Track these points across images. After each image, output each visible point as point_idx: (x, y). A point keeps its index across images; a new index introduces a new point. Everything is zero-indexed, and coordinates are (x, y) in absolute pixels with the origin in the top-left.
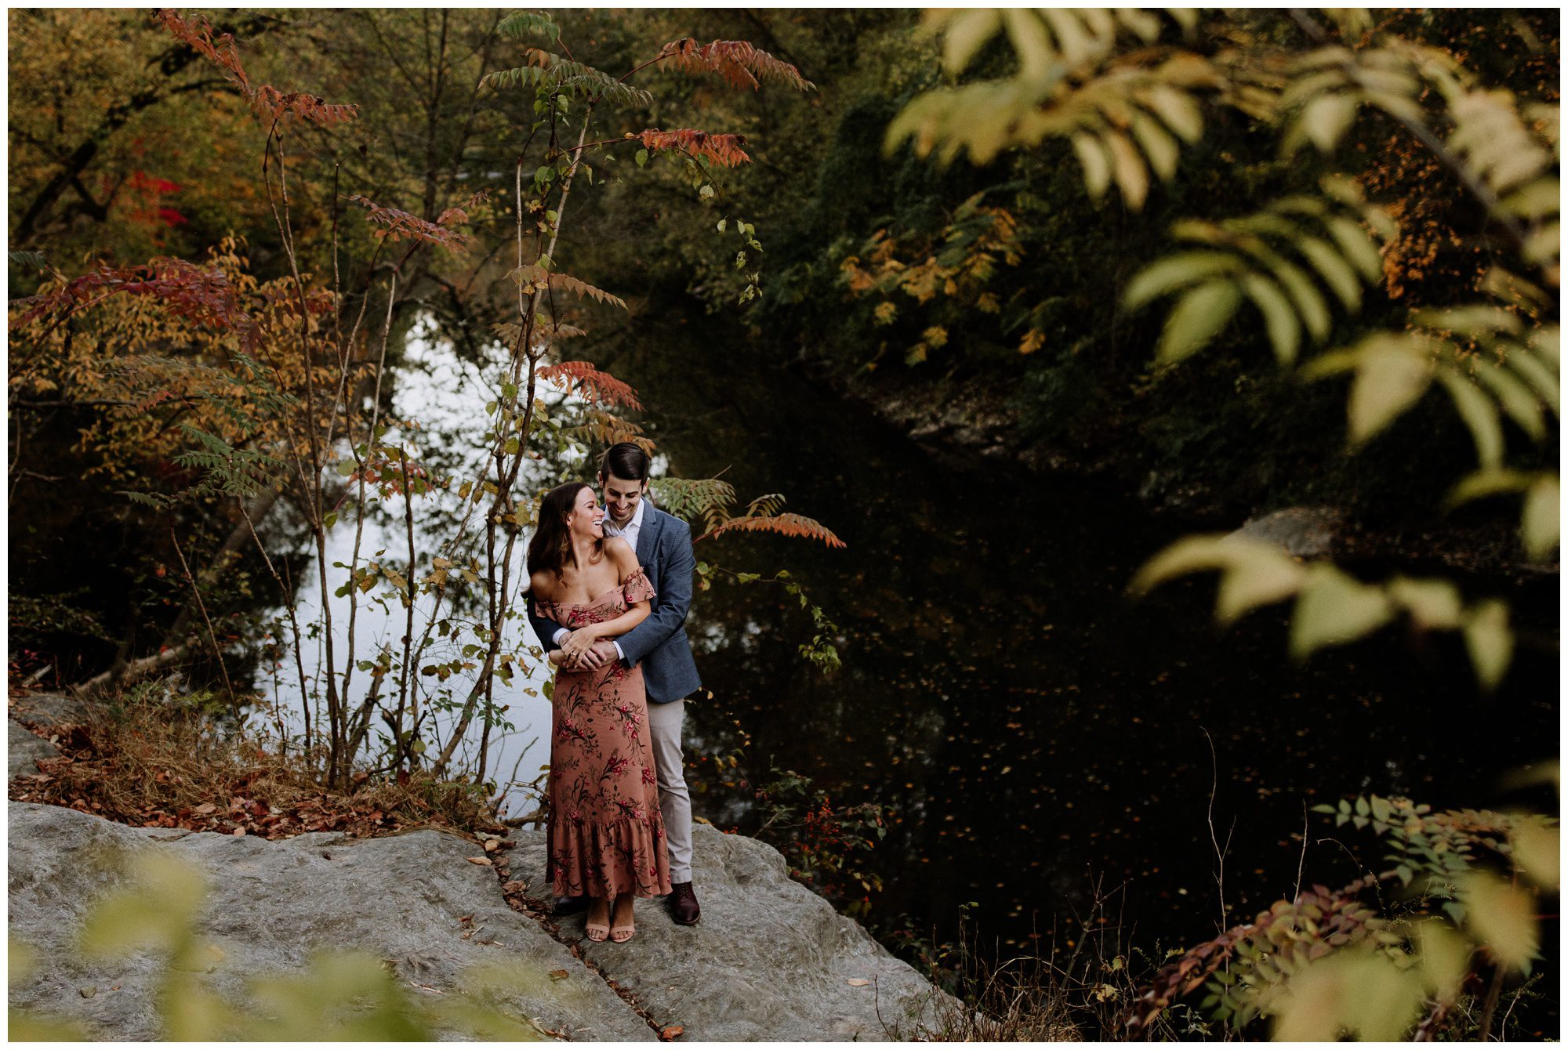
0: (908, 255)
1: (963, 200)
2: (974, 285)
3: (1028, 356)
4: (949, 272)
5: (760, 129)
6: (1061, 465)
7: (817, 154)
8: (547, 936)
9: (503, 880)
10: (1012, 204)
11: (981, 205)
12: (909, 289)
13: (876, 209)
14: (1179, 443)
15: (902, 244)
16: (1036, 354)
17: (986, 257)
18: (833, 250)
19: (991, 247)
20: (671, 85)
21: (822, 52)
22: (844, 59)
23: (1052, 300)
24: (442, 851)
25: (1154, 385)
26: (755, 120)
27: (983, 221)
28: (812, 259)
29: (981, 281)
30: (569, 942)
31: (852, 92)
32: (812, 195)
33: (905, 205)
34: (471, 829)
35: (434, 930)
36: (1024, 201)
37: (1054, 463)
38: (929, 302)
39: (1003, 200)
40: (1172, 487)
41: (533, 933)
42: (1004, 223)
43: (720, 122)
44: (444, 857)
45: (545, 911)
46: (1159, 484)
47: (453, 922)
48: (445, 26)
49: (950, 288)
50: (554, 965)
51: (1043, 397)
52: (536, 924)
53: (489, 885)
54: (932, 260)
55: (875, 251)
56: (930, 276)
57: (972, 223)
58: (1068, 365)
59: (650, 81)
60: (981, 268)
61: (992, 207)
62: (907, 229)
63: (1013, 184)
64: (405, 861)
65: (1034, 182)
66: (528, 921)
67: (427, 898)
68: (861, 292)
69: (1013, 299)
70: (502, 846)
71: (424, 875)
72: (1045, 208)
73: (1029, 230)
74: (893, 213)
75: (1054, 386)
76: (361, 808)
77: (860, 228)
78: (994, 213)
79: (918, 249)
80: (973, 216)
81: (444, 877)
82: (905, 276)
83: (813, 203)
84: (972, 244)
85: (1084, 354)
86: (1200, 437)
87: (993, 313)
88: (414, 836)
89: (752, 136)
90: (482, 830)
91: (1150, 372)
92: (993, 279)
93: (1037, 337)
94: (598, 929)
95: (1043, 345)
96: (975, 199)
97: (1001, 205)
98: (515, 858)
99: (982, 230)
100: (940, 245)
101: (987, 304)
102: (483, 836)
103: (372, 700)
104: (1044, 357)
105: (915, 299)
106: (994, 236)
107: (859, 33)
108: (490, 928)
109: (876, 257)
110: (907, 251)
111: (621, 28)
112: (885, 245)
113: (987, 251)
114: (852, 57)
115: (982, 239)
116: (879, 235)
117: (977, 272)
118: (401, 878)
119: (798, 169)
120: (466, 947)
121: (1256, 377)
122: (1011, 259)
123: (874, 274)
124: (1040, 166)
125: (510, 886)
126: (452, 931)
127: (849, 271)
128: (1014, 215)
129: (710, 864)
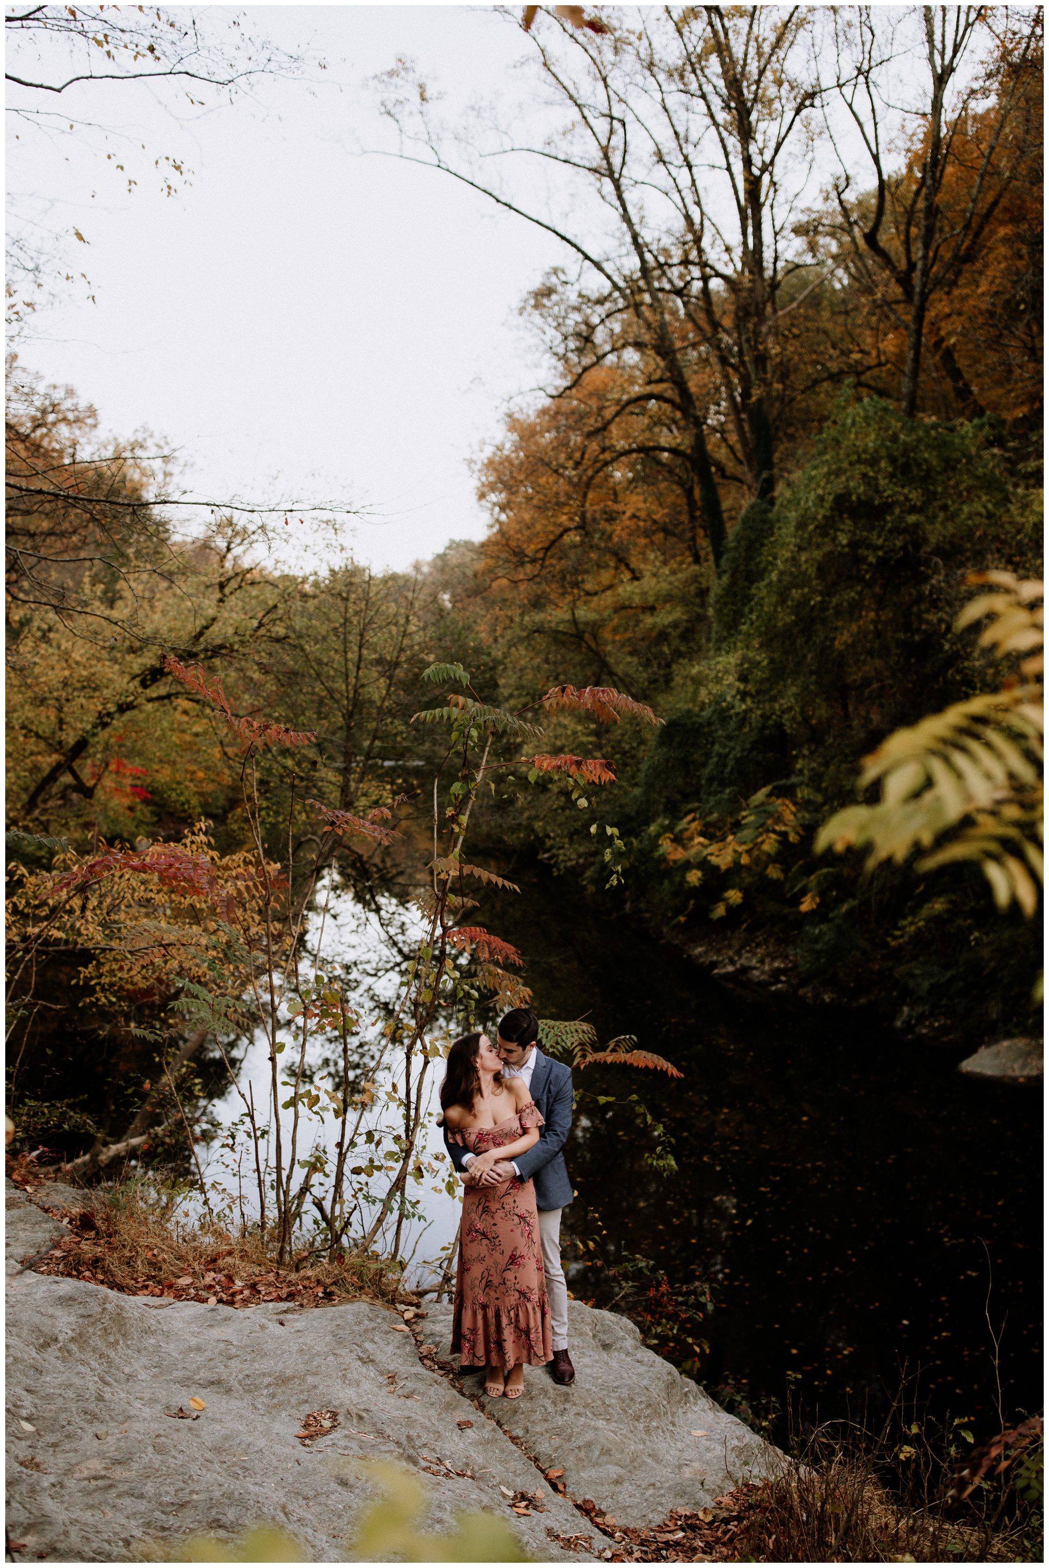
0: (712, 833)
1: (756, 790)
2: (764, 858)
3: (806, 913)
4: (744, 847)
5: (597, 734)
6: (832, 1000)
7: (640, 754)
8: (454, 1392)
9: (419, 1344)
10: (794, 795)
11: (769, 795)
12: (713, 860)
13: (687, 797)
14: (926, 985)
15: (707, 825)
16: (812, 912)
17: (773, 836)
18: (653, 829)
19: (777, 828)
20: (529, 698)
21: (645, 675)
22: (662, 680)
23: (825, 870)
24: (371, 1320)
25: (906, 939)
26: (593, 726)
27: (770, 808)
28: (637, 836)
29: (769, 855)
30: (472, 1397)
31: (668, 707)
32: (636, 785)
33: (709, 794)
34: (393, 1302)
35: (366, 1385)
36: (803, 793)
37: (827, 998)
38: (728, 870)
39: (786, 792)
40: (921, 1019)
41: (443, 1390)
42: (787, 809)
43: (565, 727)
44: (373, 1325)
45: (452, 1370)
46: (910, 1017)
47: (380, 1379)
48: (360, 656)
49: (745, 860)
50: (460, 1416)
51: (818, 947)
52: (445, 1381)
53: (408, 1348)
54: (730, 838)
55: (686, 829)
56: (730, 850)
57: (761, 809)
58: (838, 921)
59: (511, 696)
60: (769, 845)
61: (778, 797)
62: (711, 813)
63: (794, 779)
64: (343, 1328)
65: (810, 778)
66: (440, 1379)
67: (360, 1359)
68: (675, 862)
69: (794, 869)
70: (417, 1316)
71: (358, 1340)
72: (819, 798)
73: (807, 816)
74: (700, 800)
75: (826, 938)
76: (306, 1283)
77: (674, 811)
78: (779, 801)
79: (720, 829)
80: (763, 804)
81: (372, 1341)
82: (710, 850)
83: (637, 791)
84: (762, 825)
85: (850, 912)
86: (943, 980)
87: (778, 880)
88: (348, 1307)
89: (591, 739)
90: (402, 1302)
91: (902, 928)
92: (779, 853)
93: (813, 899)
94: (496, 1388)
95: (819, 905)
96: (765, 791)
97: (785, 796)
98: (426, 1326)
99: (770, 815)
100: (737, 826)
101: (774, 872)
102: (402, 1307)
103: (305, 1189)
104: (819, 915)
105: (717, 868)
106: (779, 819)
107: (673, 661)
108: (410, 1385)
109: (687, 834)
110: (711, 830)
111: (489, 654)
112: (694, 825)
113: (774, 831)
114: (668, 679)
115: (769, 822)
116: (689, 818)
117: (766, 847)
118: (340, 1341)
119: (626, 765)
120: (392, 1400)
121: (987, 934)
122: (793, 838)
123: (685, 848)
124: (814, 765)
125: (424, 1349)
126: (380, 1386)
127: (666, 845)
128: (795, 804)
129: (581, 1334)
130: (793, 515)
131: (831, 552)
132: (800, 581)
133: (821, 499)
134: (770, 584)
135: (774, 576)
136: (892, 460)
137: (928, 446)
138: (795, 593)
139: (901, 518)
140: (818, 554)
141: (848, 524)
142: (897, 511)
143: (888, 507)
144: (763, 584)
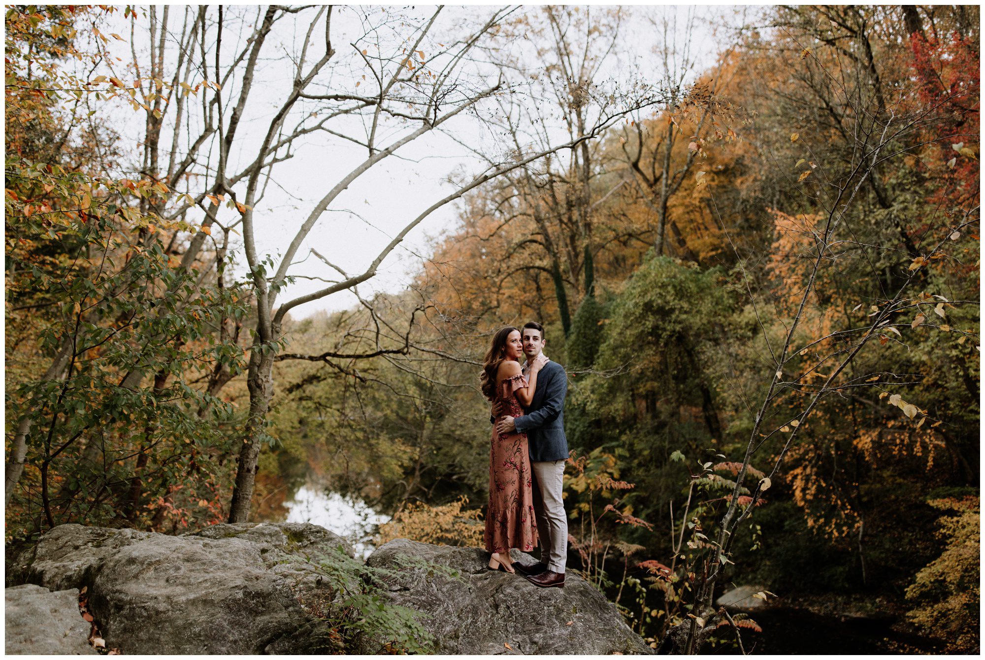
1: (592, 450)
4: (591, 480)
10: (614, 452)
11: (601, 452)
12: (574, 487)
19: (608, 470)
27: (602, 459)
38: (582, 493)
39: (611, 450)
42: (610, 460)
49: (591, 487)
54: (583, 475)
56: (583, 482)
57: (597, 459)
61: (606, 453)
63: (614, 444)
73: (622, 463)
78: (607, 455)
80: (598, 457)
96: (599, 449)
97: (610, 452)
99: (602, 463)
105: (576, 492)
106: (607, 466)
115: (603, 467)
128: (615, 457)
130: (622, 311)
131: (643, 331)
132: (623, 345)
133: (636, 304)
134: (609, 345)
135: (612, 341)
136: (674, 287)
137: (691, 281)
138: (622, 350)
139: (678, 316)
140: (635, 332)
141: (651, 318)
142: (677, 312)
143: (672, 310)
144: (605, 344)
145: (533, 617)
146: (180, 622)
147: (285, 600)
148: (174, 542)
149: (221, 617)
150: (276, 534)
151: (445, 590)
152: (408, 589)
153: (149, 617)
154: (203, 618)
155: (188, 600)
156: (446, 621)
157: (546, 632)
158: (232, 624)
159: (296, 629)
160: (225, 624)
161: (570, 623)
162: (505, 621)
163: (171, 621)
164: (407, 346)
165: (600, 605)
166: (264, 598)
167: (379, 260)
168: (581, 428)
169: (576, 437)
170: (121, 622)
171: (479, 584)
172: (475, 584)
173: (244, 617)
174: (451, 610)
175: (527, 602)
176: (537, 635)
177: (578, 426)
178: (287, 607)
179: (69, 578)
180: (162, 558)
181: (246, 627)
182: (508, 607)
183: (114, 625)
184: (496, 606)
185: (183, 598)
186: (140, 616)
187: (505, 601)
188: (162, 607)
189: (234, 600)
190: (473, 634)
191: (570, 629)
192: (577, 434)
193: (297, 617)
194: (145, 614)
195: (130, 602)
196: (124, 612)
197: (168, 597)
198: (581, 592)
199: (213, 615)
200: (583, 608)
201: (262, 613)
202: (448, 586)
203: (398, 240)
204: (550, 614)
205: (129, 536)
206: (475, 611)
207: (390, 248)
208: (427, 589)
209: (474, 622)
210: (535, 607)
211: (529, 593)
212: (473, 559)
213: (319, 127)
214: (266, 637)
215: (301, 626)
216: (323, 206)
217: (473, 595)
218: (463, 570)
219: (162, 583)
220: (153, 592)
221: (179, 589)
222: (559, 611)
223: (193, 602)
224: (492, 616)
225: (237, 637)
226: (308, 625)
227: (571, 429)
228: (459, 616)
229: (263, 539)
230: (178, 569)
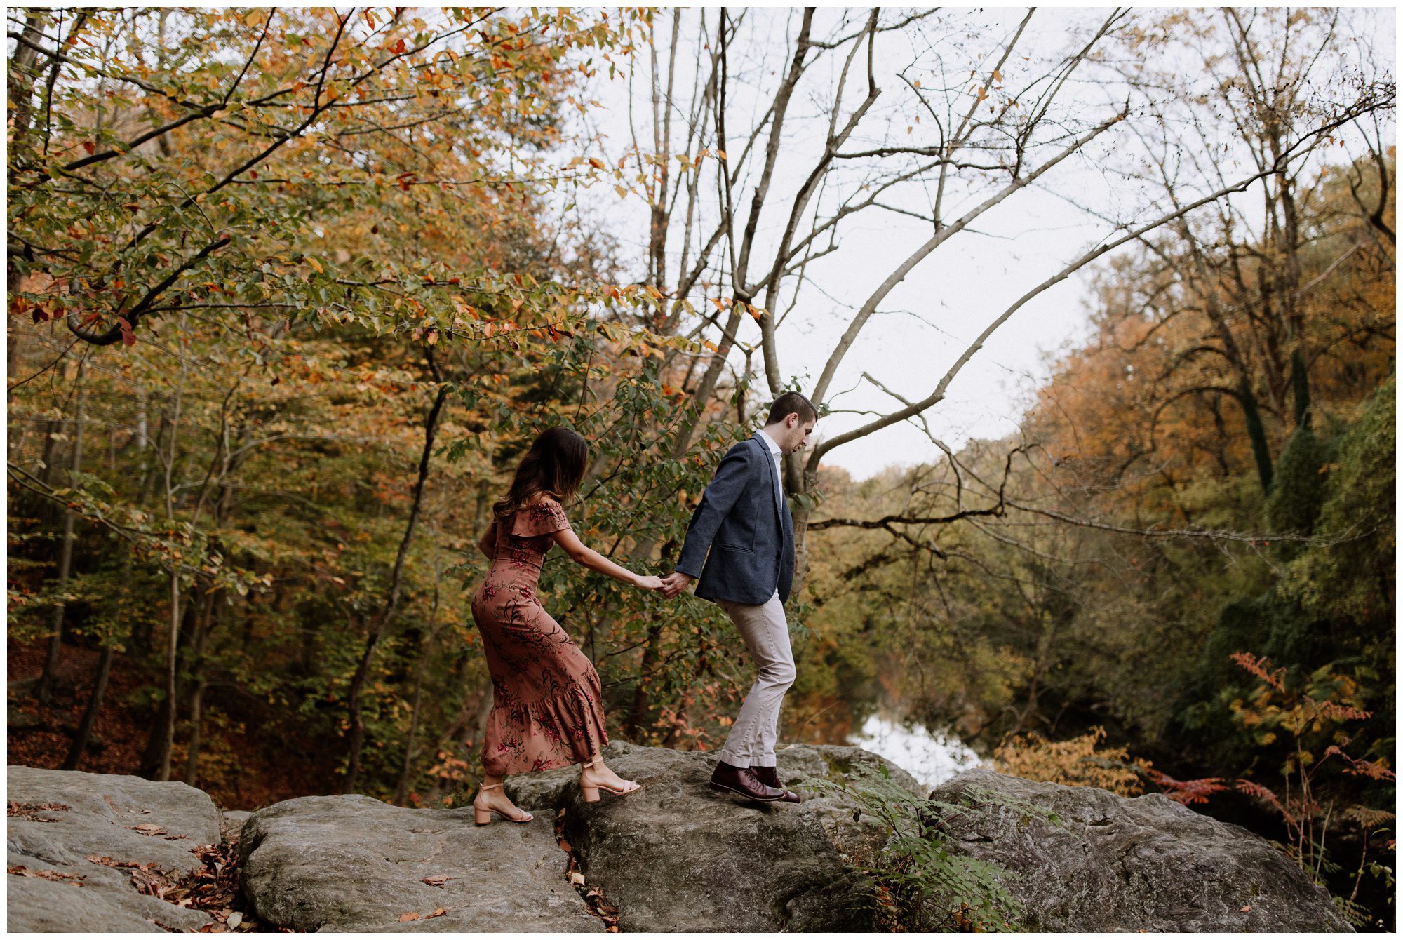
0: (1281, 703)
1: (1316, 668)
2: (1332, 726)
10: (1353, 672)
11: (1330, 672)
12: (1286, 725)
15: (1277, 696)
18: (1224, 696)
19: (1343, 701)
27: (1333, 683)
28: (1209, 701)
36: (1360, 671)
38: (1301, 735)
39: (1348, 670)
42: (1347, 684)
49: (1315, 726)
54: (1299, 707)
55: (1258, 699)
56: (1300, 718)
57: (1324, 683)
61: (1338, 674)
63: (1353, 659)
68: (1250, 726)
69: (1356, 735)
72: (1375, 677)
73: (1364, 692)
78: (1340, 678)
79: (1288, 699)
80: (1325, 680)
82: (1282, 717)
84: (1326, 697)
96: (1325, 668)
97: (1345, 673)
99: (1334, 688)
100: (1303, 697)
101: (1340, 738)
105: (1290, 733)
109: (1259, 703)
110: (1281, 700)
112: (1265, 696)
116: (1262, 688)
123: (1259, 714)
127: (1239, 711)
128: (1355, 680)
130: (1358, 450)
132: (1362, 502)
134: (1338, 503)
135: (1342, 497)
144: (1331, 503)
145: (1185, 895)
146: (676, 860)
147: (815, 842)
148: (671, 756)
149: (729, 858)
150: (812, 760)
151: (1046, 845)
152: (990, 840)
153: (638, 850)
154: (705, 856)
155: (686, 832)
156: (1048, 891)
157: (1206, 919)
158: (746, 867)
159: (829, 881)
160: (734, 866)
161: (1246, 908)
162: (1140, 897)
163: (665, 858)
164: (1001, 504)
165: (1298, 886)
166: (786, 836)
167: (950, 377)
168: (1295, 634)
169: (1287, 648)
170: (604, 855)
171: (1100, 840)
172: (1093, 840)
173: (758, 859)
174: (1055, 873)
175: (1176, 872)
176: (1192, 922)
177: (1290, 631)
178: (817, 852)
179: (544, 797)
180: (655, 775)
181: (762, 873)
182: (1145, 878)
183: (595, 858)
184: (1126, 875)
185: (680, 829)
186: (627, 848)
187: (1141, 868)
188: (654, 838)
189: (746, 836)
190: (1090, 912)
191: (1246, 917)
192: (1289, 644)
193: (831, 865)
194: (633, 846)
195: (615, 830)
196: (608, 842)
197: (662, 826)
198: (1265, 864)
199: (718, 853)
200: (1270, 888)
201: (784, 857)
202: (1051, 840)
203: (976, 347)
204: (1213, 893)
205: (621, 750)
206: (1093, 879)
207: (965, 358)
208: (1018, 843)
209: (1091, 895)
210: (1189, 880)
211: (1179, 859)
212: (1091, 804)
213: (870, 202)
214: (788, 889)
215: (836, 878)
216: (869, 309)
217: (1090, 856)
218: (1075, 819)
219: (655, 807)
220: (643, 818)
221: (675, 817)
222: (1229, 889)
223: (694, 835)
224: (1120, 888)
225: (749, 885)
226: (845, 878)
227: (1278, 636)
228: (1067, 885)
229: (794, 765)
230: (674, 790)
